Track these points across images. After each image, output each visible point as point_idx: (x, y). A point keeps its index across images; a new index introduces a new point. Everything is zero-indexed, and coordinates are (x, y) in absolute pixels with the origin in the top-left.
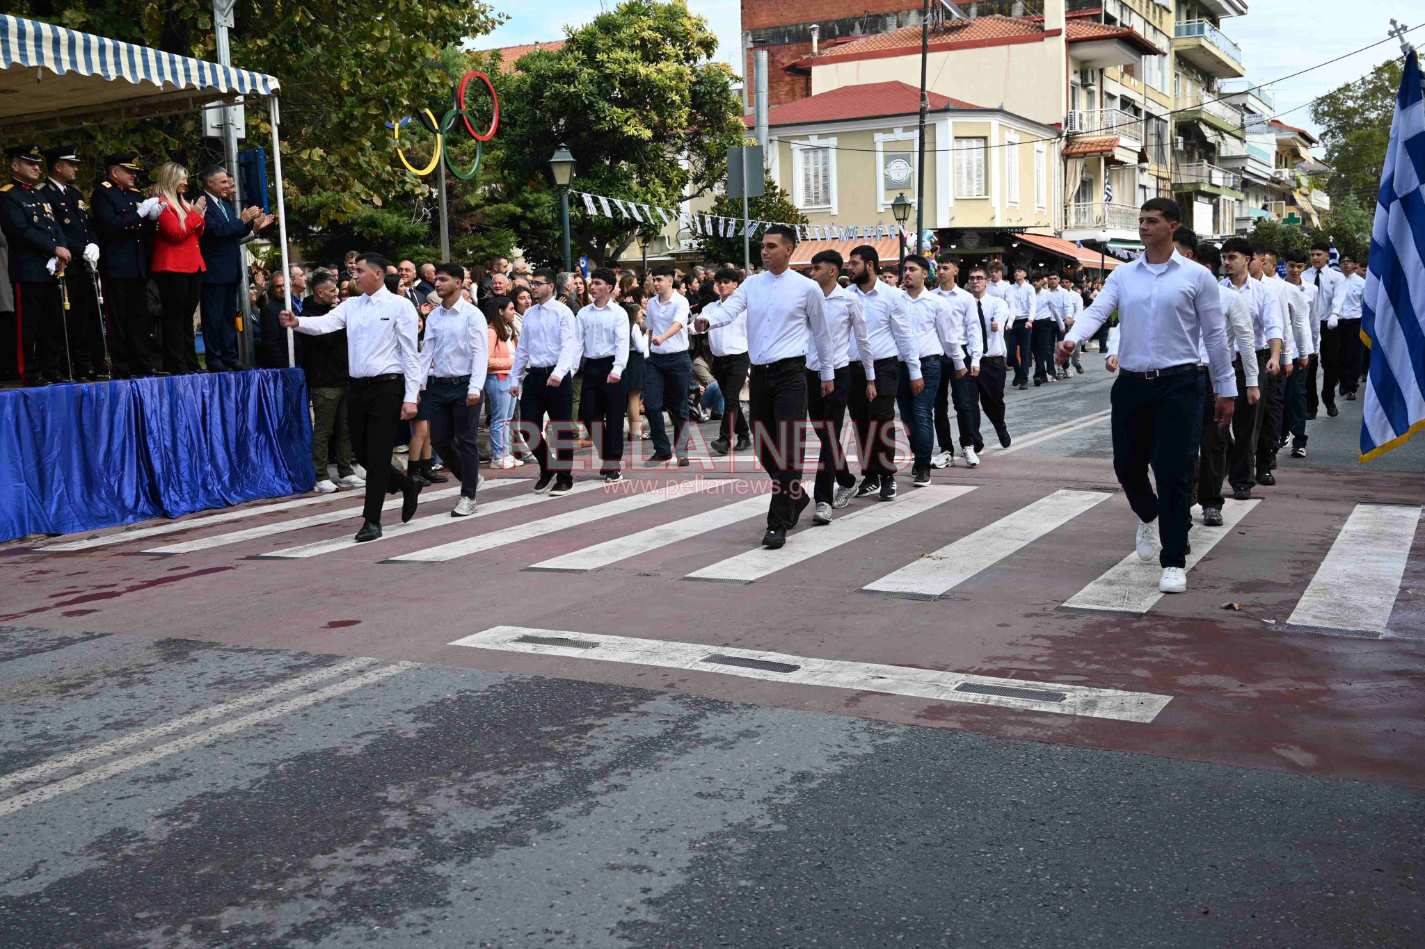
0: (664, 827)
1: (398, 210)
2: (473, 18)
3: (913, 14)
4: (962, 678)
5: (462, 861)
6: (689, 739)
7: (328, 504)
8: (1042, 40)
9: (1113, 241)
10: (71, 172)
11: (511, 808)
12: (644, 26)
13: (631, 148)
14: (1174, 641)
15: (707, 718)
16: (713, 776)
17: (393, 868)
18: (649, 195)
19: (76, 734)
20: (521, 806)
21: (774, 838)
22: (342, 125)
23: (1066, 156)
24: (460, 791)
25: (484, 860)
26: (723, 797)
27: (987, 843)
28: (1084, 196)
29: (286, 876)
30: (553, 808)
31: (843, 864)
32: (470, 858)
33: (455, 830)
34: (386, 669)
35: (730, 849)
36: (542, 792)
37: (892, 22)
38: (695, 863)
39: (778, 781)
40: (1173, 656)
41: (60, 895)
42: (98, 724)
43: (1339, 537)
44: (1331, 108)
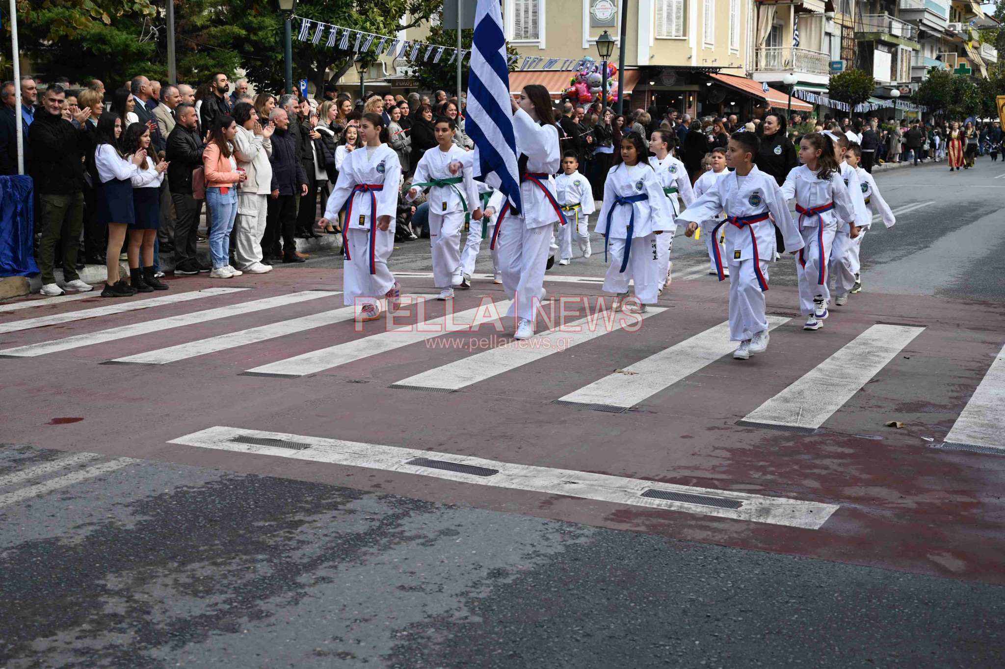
0: (367, 617)
1: (126, 28)
4: (648, 485)
5: (176, 645)
6: (393, 536)
7: (54, 306)
9: (800, 83)
11: (223, 597)
14: (842, 456)
15: (410, 517)
16: (414, 570)
17: (111, 651)
18: (368, 23)
20: (234, 596)
21: (469, 629)
23: (759, 3)
24: (176, 580)
25: (198, 645)
26: (423, 590)
27: (666, 636)
28: (775, 41)
30: (264, 598)
31: (533, 654)
32: (184, 643)
33: (170, 617)
34: (107, 464)
35: (429, 638)
36: (253, 583)
38: (396, 650)
39: (475, 576)
40: (841, 469)
43: (994, 364)
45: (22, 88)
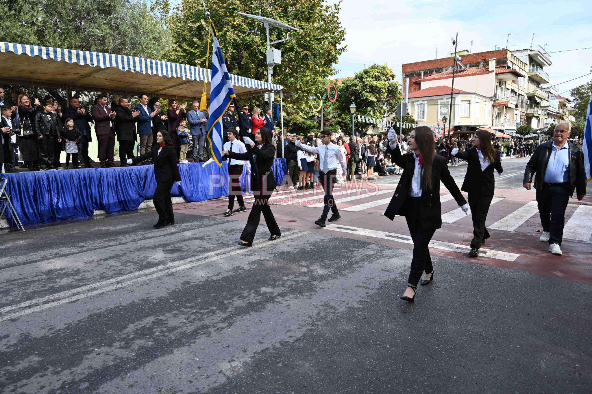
0: (373, 277)
1: (311, 120)
2: (331, 71)
3: (451, 67)
4: (457, 245)
5: (320, 281)
6: (380, 256)
8: (488, 73)
9: (506, 129)
10: (233, 109)
11: (333, 269)
12: (376, 71)
13: (371, 104)
14: (520, 240)
15: (385, 251)
16: (386, 265)
17: (303, 281)
18: (375, 116)
20: (336, 269)
22: (298, 98)
23: (493, 106)
25: (326, 282)
28: (498, 117)
29: (277, 281)
30: (344, 270)
32: (322, 281)
33: (319, 274)
34: (303, 233)
35: (390, 285)
37: (444, 69)
38: (381, 287)
40: (520, 244)
41: (224, 280)
43: (574, 214)
44: (577, 92)
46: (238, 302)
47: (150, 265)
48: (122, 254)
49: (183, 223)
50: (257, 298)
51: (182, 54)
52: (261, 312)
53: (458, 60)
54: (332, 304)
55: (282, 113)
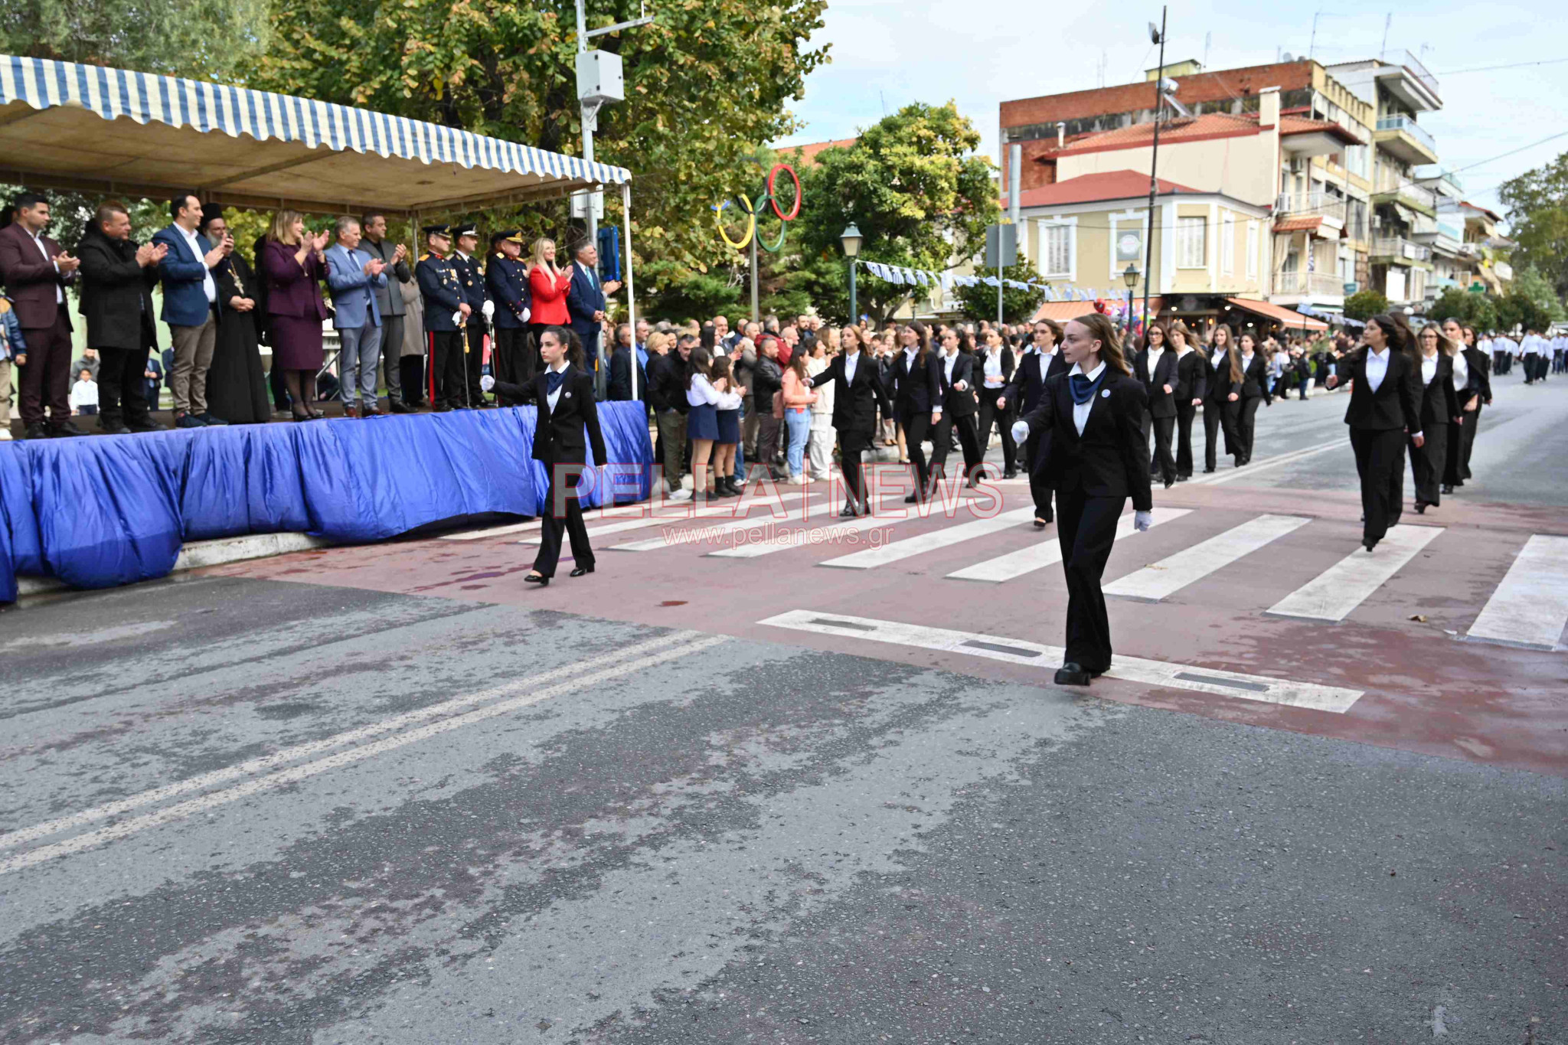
0: (930, 776)
1: (719, 275)
2: (783, 120)
3: (1146, 114)
4: (1180, 669)
5: (769, 794)
6: (950, 707)
8: (1257, 133)
9: (1315, 305)
10: (471, 244)
11: (807, 754)
12: (921, 125)
13: (906, 226)
14: (1365, 646)
15: (965, 691)
16: (970, 738)
17: (715, 797)
18: (920, 264)
19: (474, 680)
20: (816, 754)
21: (1020, 791)
22: (678, 208)
23: (1275, 233)
24: (767, 740)
25: (787, 794)
27: (1201, 805)
28: (1290, 266)
29: (633, 798)
30: (841, 756)
31: (1079, 815)
32: (776, 791)
33: (763, 770)
34: (708, 640)
35: (985, 797)
36: (832, 744)
37: (1127, 119)
38: (956, 806)
39: (1024, 744)
40: (1364, 658)
41: (464, 802)
42: (489, 673)
43: (1516, 563)
44: (1517, 190)
45: (637, 331)
46: (511, 871)
47: (217, 758)
48: (121, 726)
49: (315, 616)
50: (574, 854)
51: (297, 65)
52: (586, 898)
53: (1169, 92)
54: (808, 866)
55: (630, 254)
